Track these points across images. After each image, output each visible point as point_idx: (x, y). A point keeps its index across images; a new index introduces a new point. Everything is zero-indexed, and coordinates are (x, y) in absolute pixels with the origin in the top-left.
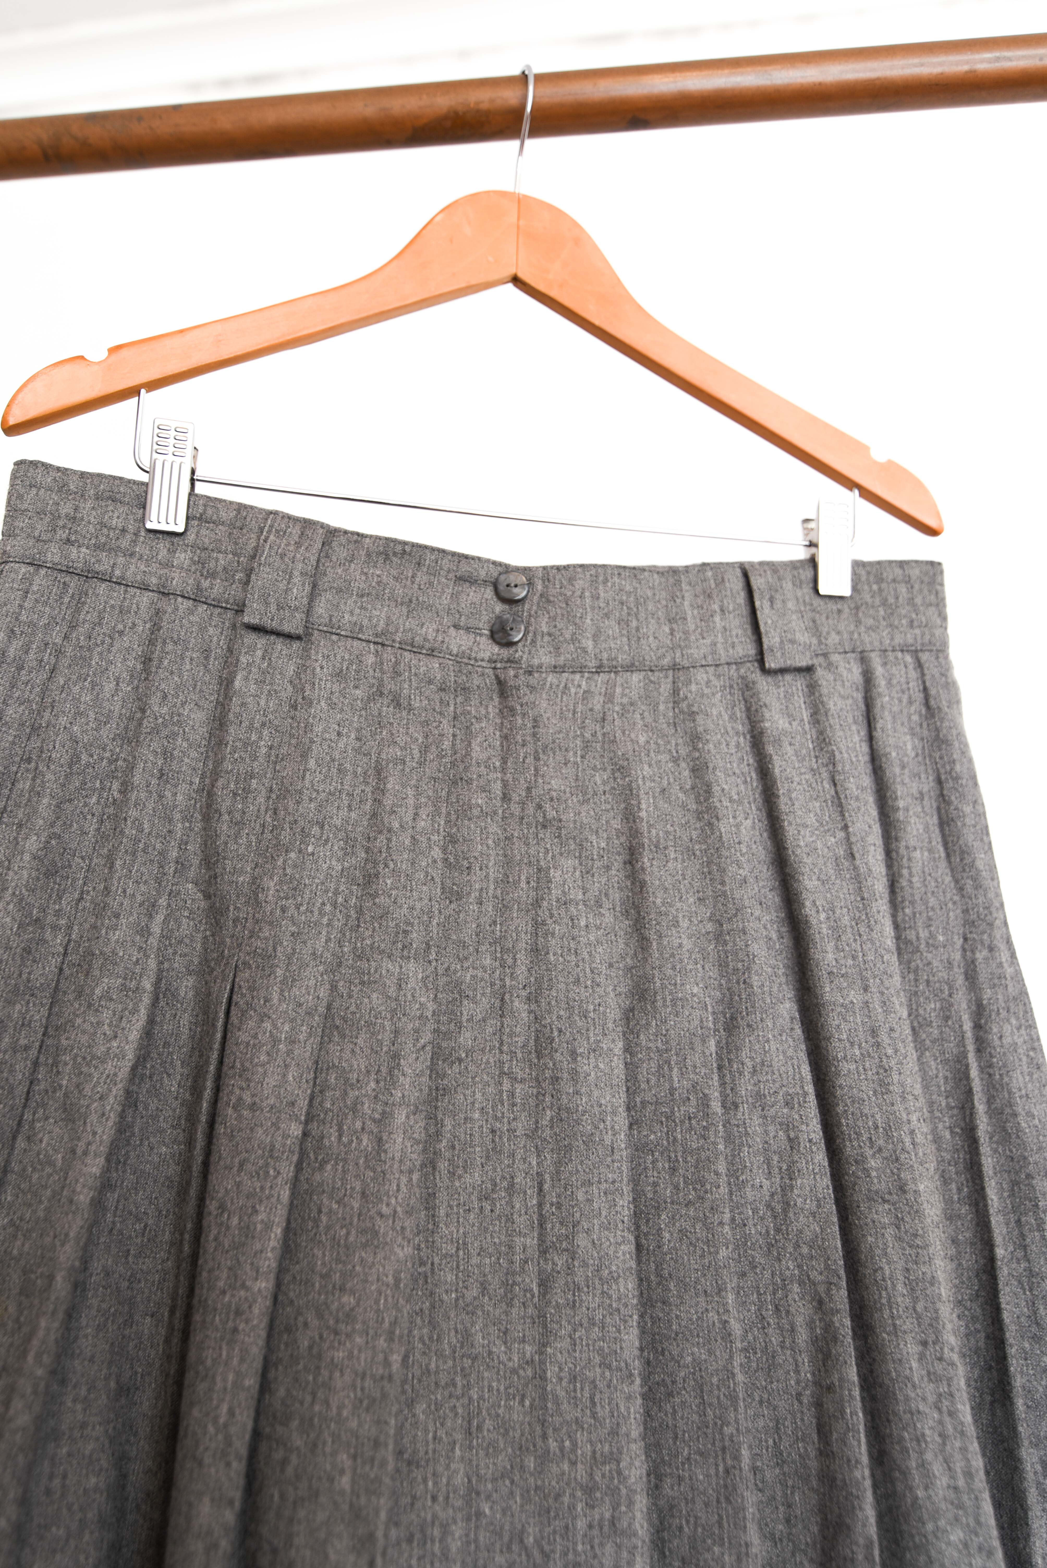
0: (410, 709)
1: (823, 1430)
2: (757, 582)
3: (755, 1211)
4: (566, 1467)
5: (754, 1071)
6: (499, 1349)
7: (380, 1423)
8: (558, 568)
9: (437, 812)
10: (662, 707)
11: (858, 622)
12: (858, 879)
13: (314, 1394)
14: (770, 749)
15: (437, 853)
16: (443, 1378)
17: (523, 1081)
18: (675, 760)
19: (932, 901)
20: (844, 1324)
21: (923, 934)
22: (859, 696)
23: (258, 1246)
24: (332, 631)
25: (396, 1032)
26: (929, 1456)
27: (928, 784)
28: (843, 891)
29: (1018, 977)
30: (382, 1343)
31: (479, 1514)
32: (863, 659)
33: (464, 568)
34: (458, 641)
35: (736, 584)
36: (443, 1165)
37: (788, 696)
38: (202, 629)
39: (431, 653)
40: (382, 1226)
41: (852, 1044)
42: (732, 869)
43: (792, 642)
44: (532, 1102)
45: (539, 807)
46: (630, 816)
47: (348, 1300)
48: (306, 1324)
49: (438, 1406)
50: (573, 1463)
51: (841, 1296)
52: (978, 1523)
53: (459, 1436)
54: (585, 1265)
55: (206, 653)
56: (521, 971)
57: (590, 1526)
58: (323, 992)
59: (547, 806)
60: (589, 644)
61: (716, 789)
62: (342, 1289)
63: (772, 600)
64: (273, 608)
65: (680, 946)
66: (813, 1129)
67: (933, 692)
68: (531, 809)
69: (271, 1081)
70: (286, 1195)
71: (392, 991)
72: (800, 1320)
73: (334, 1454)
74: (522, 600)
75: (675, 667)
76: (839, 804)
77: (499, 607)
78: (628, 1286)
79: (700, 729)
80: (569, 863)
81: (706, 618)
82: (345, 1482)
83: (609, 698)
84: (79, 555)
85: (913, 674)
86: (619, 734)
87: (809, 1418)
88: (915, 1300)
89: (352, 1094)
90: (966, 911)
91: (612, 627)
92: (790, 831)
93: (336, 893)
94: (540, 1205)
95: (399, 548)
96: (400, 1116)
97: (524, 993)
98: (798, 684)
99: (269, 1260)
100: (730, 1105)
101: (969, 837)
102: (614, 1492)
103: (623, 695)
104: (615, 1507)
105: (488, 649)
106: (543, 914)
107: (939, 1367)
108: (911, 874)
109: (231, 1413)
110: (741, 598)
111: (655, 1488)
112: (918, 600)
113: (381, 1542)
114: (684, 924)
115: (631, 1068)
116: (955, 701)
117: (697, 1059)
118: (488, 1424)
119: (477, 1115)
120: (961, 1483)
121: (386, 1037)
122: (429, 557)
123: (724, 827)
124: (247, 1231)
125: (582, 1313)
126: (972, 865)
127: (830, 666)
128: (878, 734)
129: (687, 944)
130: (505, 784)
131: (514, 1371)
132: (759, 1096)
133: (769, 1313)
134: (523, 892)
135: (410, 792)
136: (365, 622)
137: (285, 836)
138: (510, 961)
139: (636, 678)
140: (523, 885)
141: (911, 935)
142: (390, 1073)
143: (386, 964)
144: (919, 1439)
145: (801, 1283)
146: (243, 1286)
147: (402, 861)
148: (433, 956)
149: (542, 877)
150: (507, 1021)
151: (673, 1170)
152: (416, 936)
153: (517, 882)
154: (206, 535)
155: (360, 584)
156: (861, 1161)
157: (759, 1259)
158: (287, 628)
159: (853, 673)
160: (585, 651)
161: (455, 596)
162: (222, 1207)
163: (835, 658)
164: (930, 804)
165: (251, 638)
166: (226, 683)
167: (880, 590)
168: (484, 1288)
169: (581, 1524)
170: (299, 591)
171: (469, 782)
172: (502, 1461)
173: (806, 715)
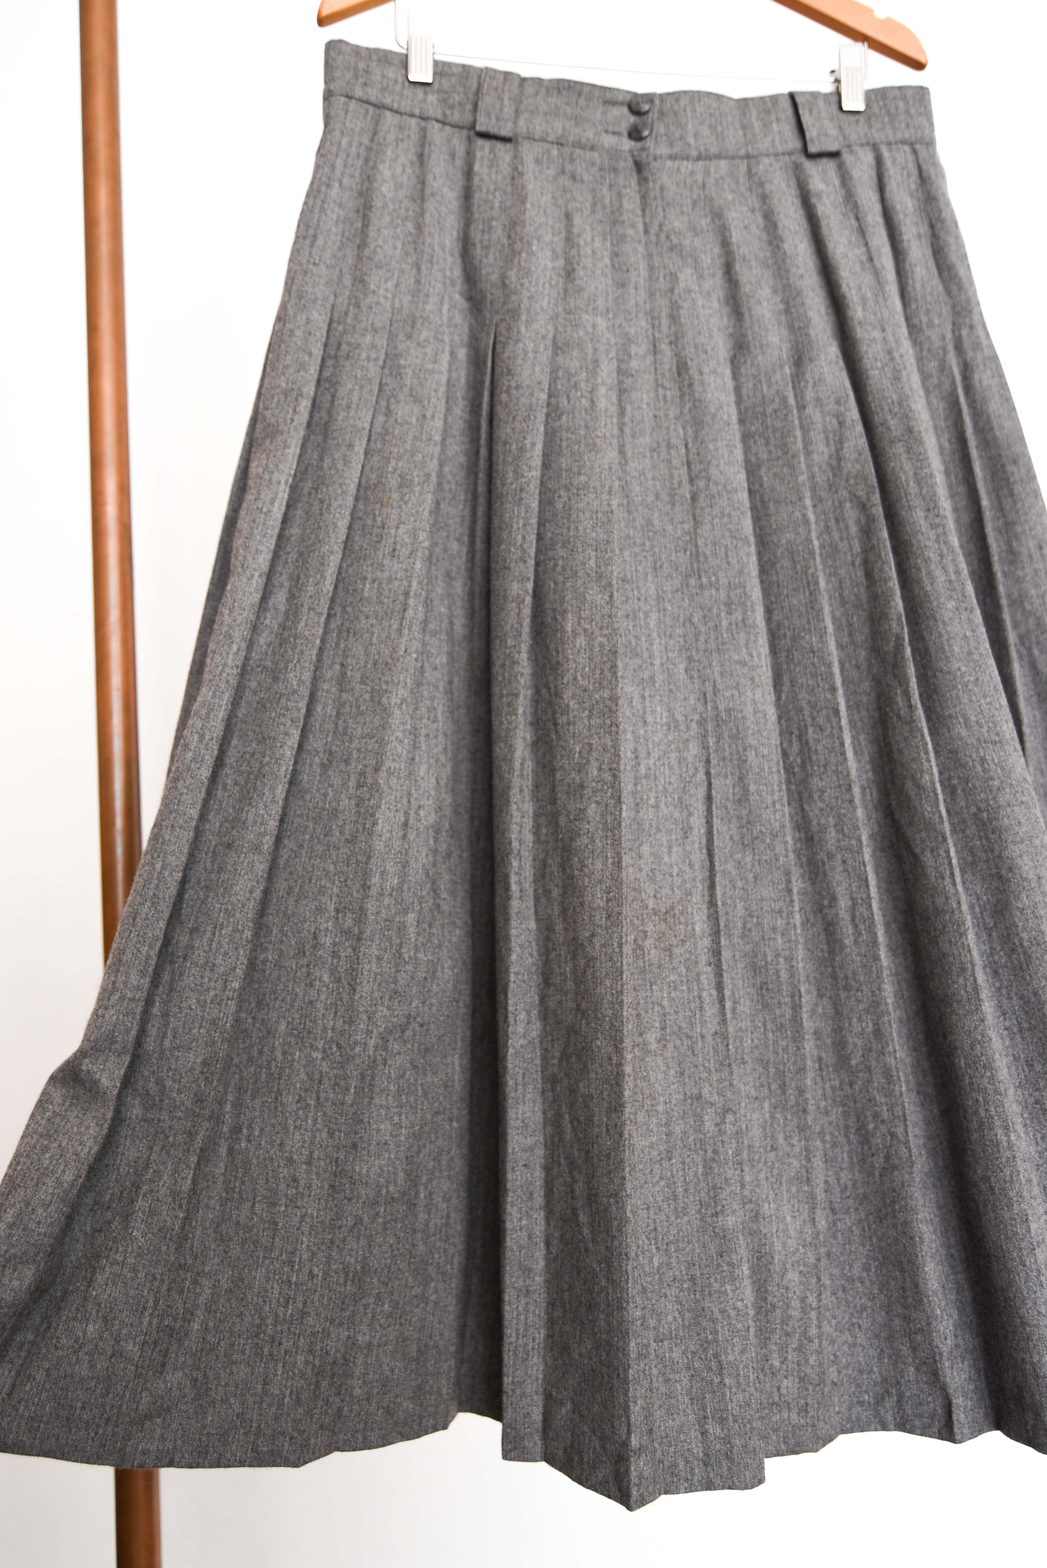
0: (582, 181)
1: (869, 575)
2: (799, 100)
3: (820, 468)
4: (713, 592)
5: (814, 385)
6: (670, 528)
7: (609, 533)
8: (668, 94)
9: (605, 239)
10: (741, 180)
11: (870, 127)
12: (877, 273)
13: (569, 528)
14: (814, 200)
15: (607, 261)
16: (638, 541)
17: (670, 389)
18: (753, 211)
19: (929, 299)
20: (878, 511)
21: (925, 320)
22: (873, 173)
23: (528, 455)
24: (530, 138)
25: (595, 349)
26: (933, 567)
27: (924, 229)
28: (868, 279)
29: (991, 346)
30: (605, 496)
31: (665, 610)
32: (875, 148)
33: (608, 96)
34: (609, 141)
35: (787, 104)
36: (627, 430)
37: (824, 172)
38: (449, 142)
39: (592, 148)
40: (598, 441)
41: (876, 360)
42: (793, 270)
43: (826, 135)
44: (678, 400)
45: (668, 237)
46: (725, 244)
47: (583, 479)
48: (560, 497)
49: (636, 555)
50: (718, 590)
51: (877, 497)
52: (965, 597)
53: (649, 570)
54: (717, 484)
55: (453, 155)
56: (665, 329)
57: (730, 624)
58: (551, 328)
59: (673, 237)
60: (691, 140)
61: (780, 225)
62: (579, 474)
63: (811, 111)
64: (494, 120)
65: (763, 315)
66: (853, 413)
67: (924, 167)
68: (663, 237)
69: (526, 373)
70: (542, 429)
71: (590, 330)
72: (851, 522)
73: (584, 551)
74: (647, 112)
75: (748, 156)
76: (862, 231)
77: (632, 119)
78: (744, 496)
79: (767, 192)
80: (688, 271)
81: (767, 126)
82: (592, 563)
83: (707, 173)
84: (373, 94)
85: (911, 158)
86: (714, 195)
87: (860, 573)
88: (921, 489)
89: (573, 380)
90: (953, 307)
91: (705, 131)
92: (830, 246)
93: (551, 278)
94: (687, 455)
95: (566, 85)
96: (602, 390)
97: (667, 341)
98: (831, 164)
99: (537, 462)
100: (801, 407)
101: (953, 257)
102: (743, 604)
103: (716, 172)
104: (745, 613)
105: (627, 145)
106: (675, 297)
107: (937, 520)
108: (914, 282)
109: (524, 538)
110: (790, 112)
111: (769, 612)
112: (913, 111)
113: (615, 586)
114: (765, 304)
115: (737, 389)
116: (941, 173)
117: (778, 377)
118: (666, 565)
119: (644, 406)
120: (953, 577)
121: (590, 350)
122: (586, 90)
123: (787, 246)
124: (522, 450)
125: (717, 510)
126: (956, 275)
127: (852, 152)
128: (888, 195)
129: (768, 315)
130: (645, 225)
131: (679, 539)
132: (818, 399)
133: (832, 524)
134: (662, 284)
135: (588, 228)
136: (550, 130)
137: (518, 246)
138: (657, 323)
139: (723, 163)
140: (662, 280)
141: (916, 321)
142: (594, 368)
143: (585, 317)
144: (927, 560)
145: (851, 501)
146: (523, 476)
147: (588, 262)
148: (611, 315)
149: (673, 277)
150: (658, 356)
151: (767, 444)
152: (601, 303)
153: (657, 279)
154: (447, 83)
155: (544, 107)
156: (884, 423)
157: (824, 495)
158: (504, 133)
159: (868, 158)
160: (689, 145)
161: (604, 113)
162: (505, 443)
163: (855, 148)
164: (926, 241)
165: (480, 142)
166: (469, 173)
167: (885, 105)
168: (657, 497)
169: (725, 623)
170: (508, 110)
171: (623, 222)
172: (677, 582)
173: (837, 182)
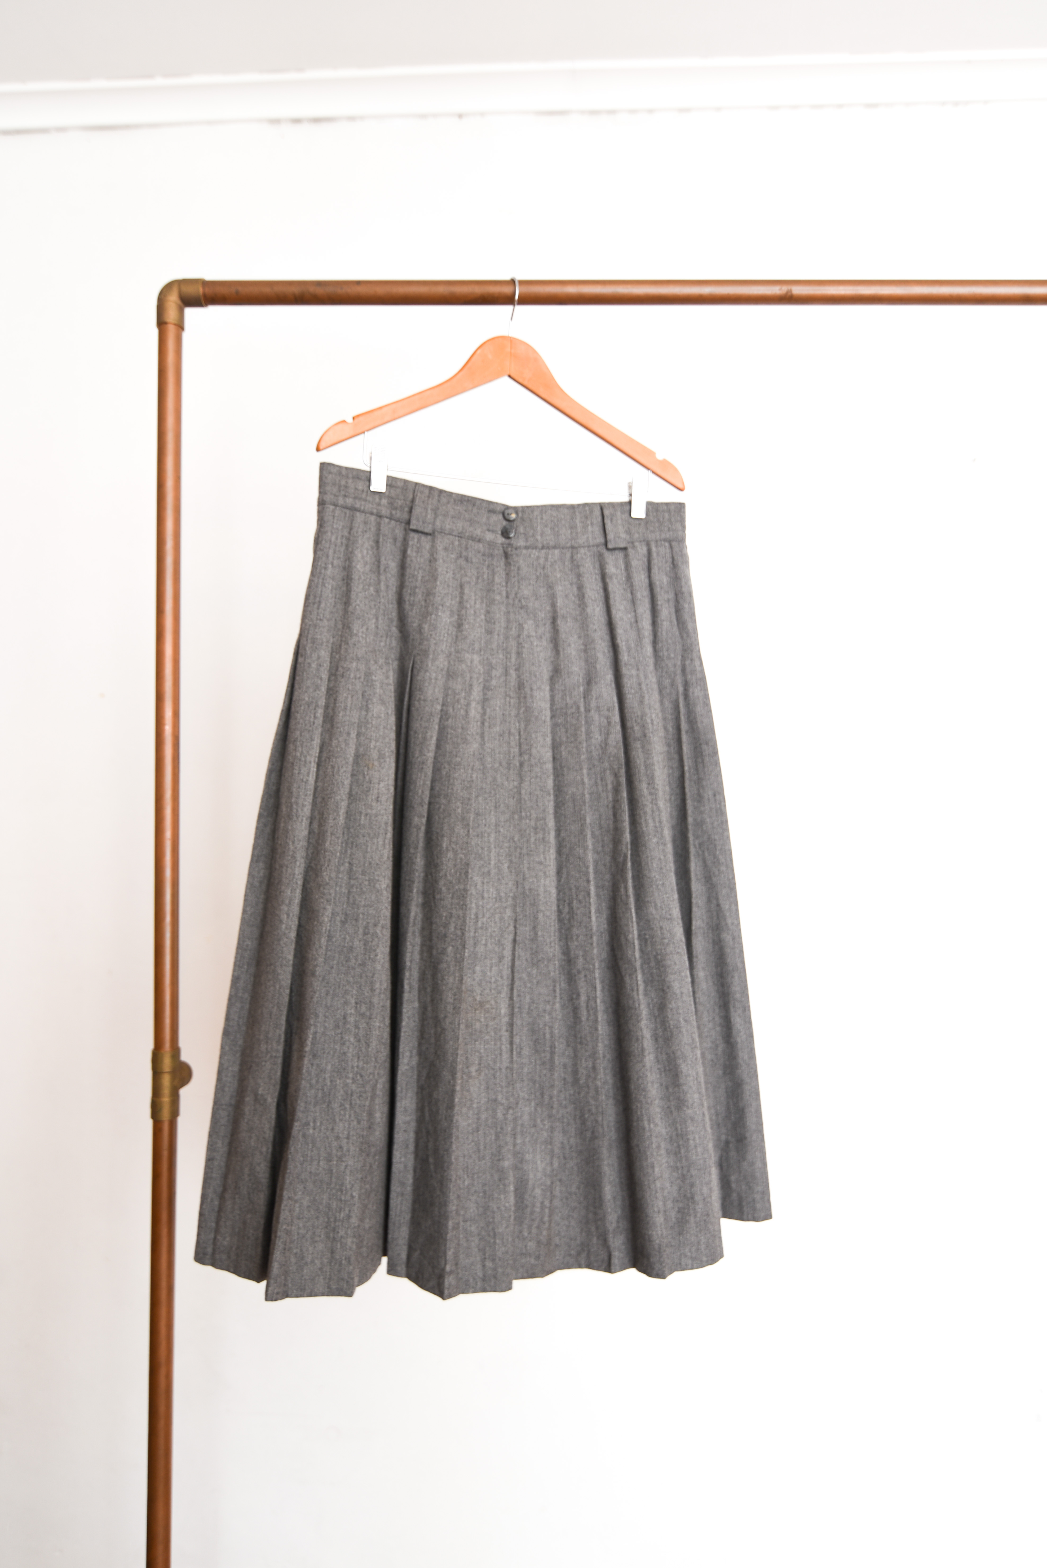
0: (472, 562)
1: (615, 815)
2: (606, 512)
3: (595, 747)
4: (528, 821)
5: (596, 699)
6: (506, 783)
7: (470, 794)
8: (528, 507)
9: (482, 602)
10: (566, 563)
11: (647, 529)
12: (639, 631)
13: (448, 787)
14: (608, 580)
15: (483, 617)
16: (488, 791)
17: (513, 698)
18: (571, 584)
19: (670, 641)
20: (623, 780)
21: (666, 654)
22: (645, 560)
23: (428, 743)
24: (442, 532)
25: (471, 678)
26: (648, 817)
27: (671, 596)
28: (633, 635)
29: (702, 671)
30: (470, 771)
31: (499, 832)
32: (648, 544)
33: (492, 507)
34: (489, 536)
35: (597, 513)
36: (486, 724)
37: (617, 560)
38: (393, 530)
39: (479, 541)
40: (468, 737)
41: (631, 688)
42: (591, 626)
43: (619, 537)
44: (517, 705)
45: (520, 601)
46: (553, 605)
47: (458, 759)
48: (445, 768)
49: (486, 799)
50: (530, 820)
51: (623, 771)
52: (662, 836)
53: (493, 808)
54: (535, 758)
55: (395, 540)
56: (513, 660)
57: (536, 840)
58: (446, 663)
59: (523, 601)
60: (539, 538)
61: (586, 596)
62: (456, 756)
63: (612, 520)
64: (421, 523)
65: (571, 653)
66: (617, 718)
67: (676, 558)
68: (516, 601)
69: (430, 692)
70: (437, 727)
71: (469, 664)
72: (609, 782)
73: (456, 803)
74: (513, 521)
75: (572, 547)
76: (633, 602)
77: (505, 523)
78: (549, 766)
79: (581, 572)
80: (530, 622)
81: (585, 527)
82: (459, 810)
83: (546, 559)
84: (349, 501)
85: (668, 551)
86: (550, 574)
87: (611, 812)
88: (647, 771)
89: (457, 697)
90: (683, 646)
91: (548, 531)
92: (614, 612)
93: (448, 630)
94: (520, 739)
95: (466, 499)
96: (473, 704)
97: (514, 668)
98: (621, 555)
99: (432, 747)
100: (588, 710)
101: (686, 617)
102: (544, 830)
103: (552, 558)
104: (544, 834)
105: (501, 540)
106: (521, 640)
107: (653, 791)
108: (662, 631)
109: (423, 792)
110: (600, 519)
111: (558, 831)
112: (673, 520)
113: (471, 826)
114: (573, 645)
115: (552, 698)
116: (686, 563)
117: (576, 693)
118: (502, 805)
119: (497, 708)
120: (657, 825)
121: (468, 679)
122: (478, 503)
123: (589, 610)
124: (425, 739)
125: (533, 774)
126: (686, 628)
127: (634, 547)
128: (652, 575)
129: (574, 653)
130: (507, 592)
131: (511, 790)
132: (598, 707)
133: (599, 781)
134: (514, 632)
135: (473, 594)
136: (454, 528)
137: (430, 609)
138: (509, 656)
139: (557, 552)
140: (514, 629)
141: (661, 654)
142: (470, 690)
143: (467, 655)
144: (645, 813)
145: (610, 770)
146: (425, 755)
147: (471, 619)
148: (482, 653)
149: (521, 627)
150: (508, 677)
151: (566, 732)
152: (477, 646)
153: (511, 629)
154: (393, 493)
155: (452, 513)
156: (632, 728)
157: (596, 763)
158: (426, 530)
159: (643, 550)
160: (537, 540)
161: (488, 518)
162: (415, 732)
163: (637, 544)
164: (672, 604)
165: (412, 534)
166: (404, 552)
167: (657, 515)
168: (501, 764)
169: (533, 839)
170: (430, 516)
171: (494, 591)
172: (507, 816)
173: (623, 567)
